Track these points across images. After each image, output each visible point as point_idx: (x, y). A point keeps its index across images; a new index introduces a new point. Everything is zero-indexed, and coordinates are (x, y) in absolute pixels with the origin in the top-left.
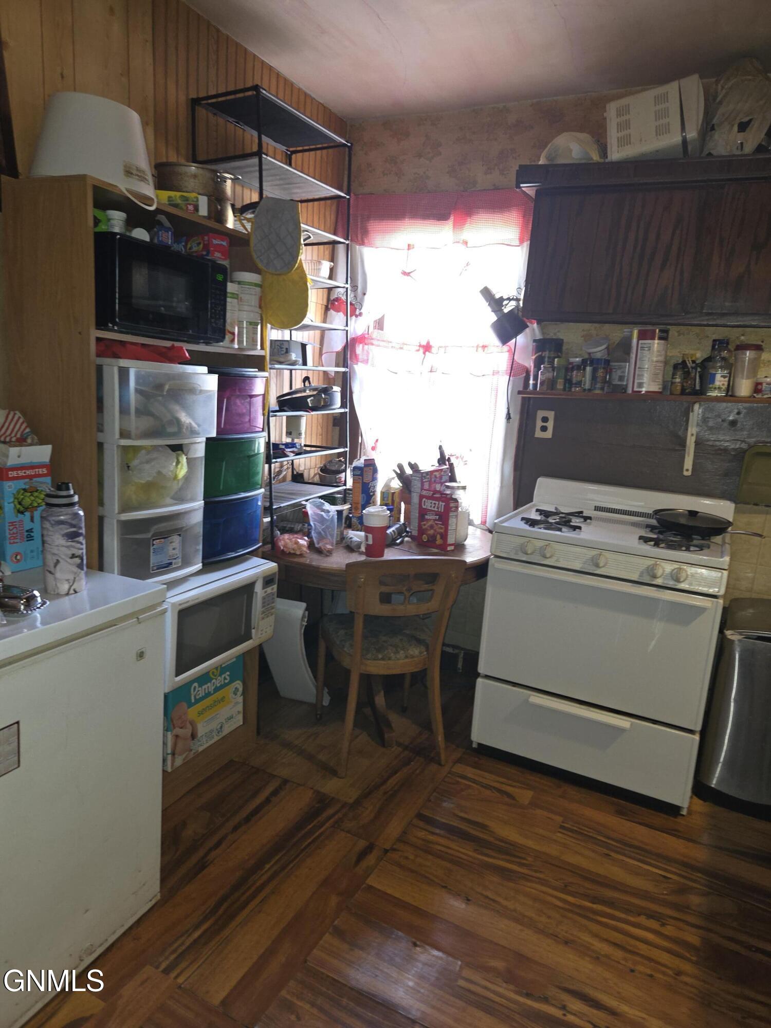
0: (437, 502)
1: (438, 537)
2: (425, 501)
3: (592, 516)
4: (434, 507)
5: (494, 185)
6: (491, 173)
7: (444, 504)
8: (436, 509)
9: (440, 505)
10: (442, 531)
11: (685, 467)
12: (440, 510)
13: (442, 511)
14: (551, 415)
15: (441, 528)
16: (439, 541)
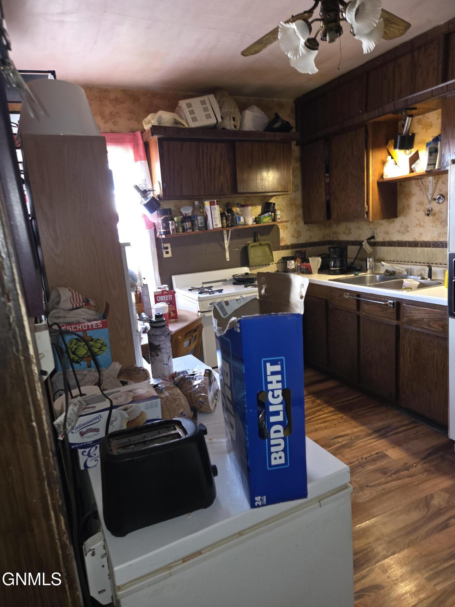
0: (167, 296)
1: (172, 313)
2: (158, 298)
3: (213, 286)
4: (166, 299)
5: (111, 130)
6: (108, 123)
7: (171, 296)
8: (167, 299)
9: (169, 296)
10: (174, 309)
11: (227, 258)
12: (169, 299)
13: (171, 299)
14: (168, 245)
15: (173, 308)
16: (172, 314)
